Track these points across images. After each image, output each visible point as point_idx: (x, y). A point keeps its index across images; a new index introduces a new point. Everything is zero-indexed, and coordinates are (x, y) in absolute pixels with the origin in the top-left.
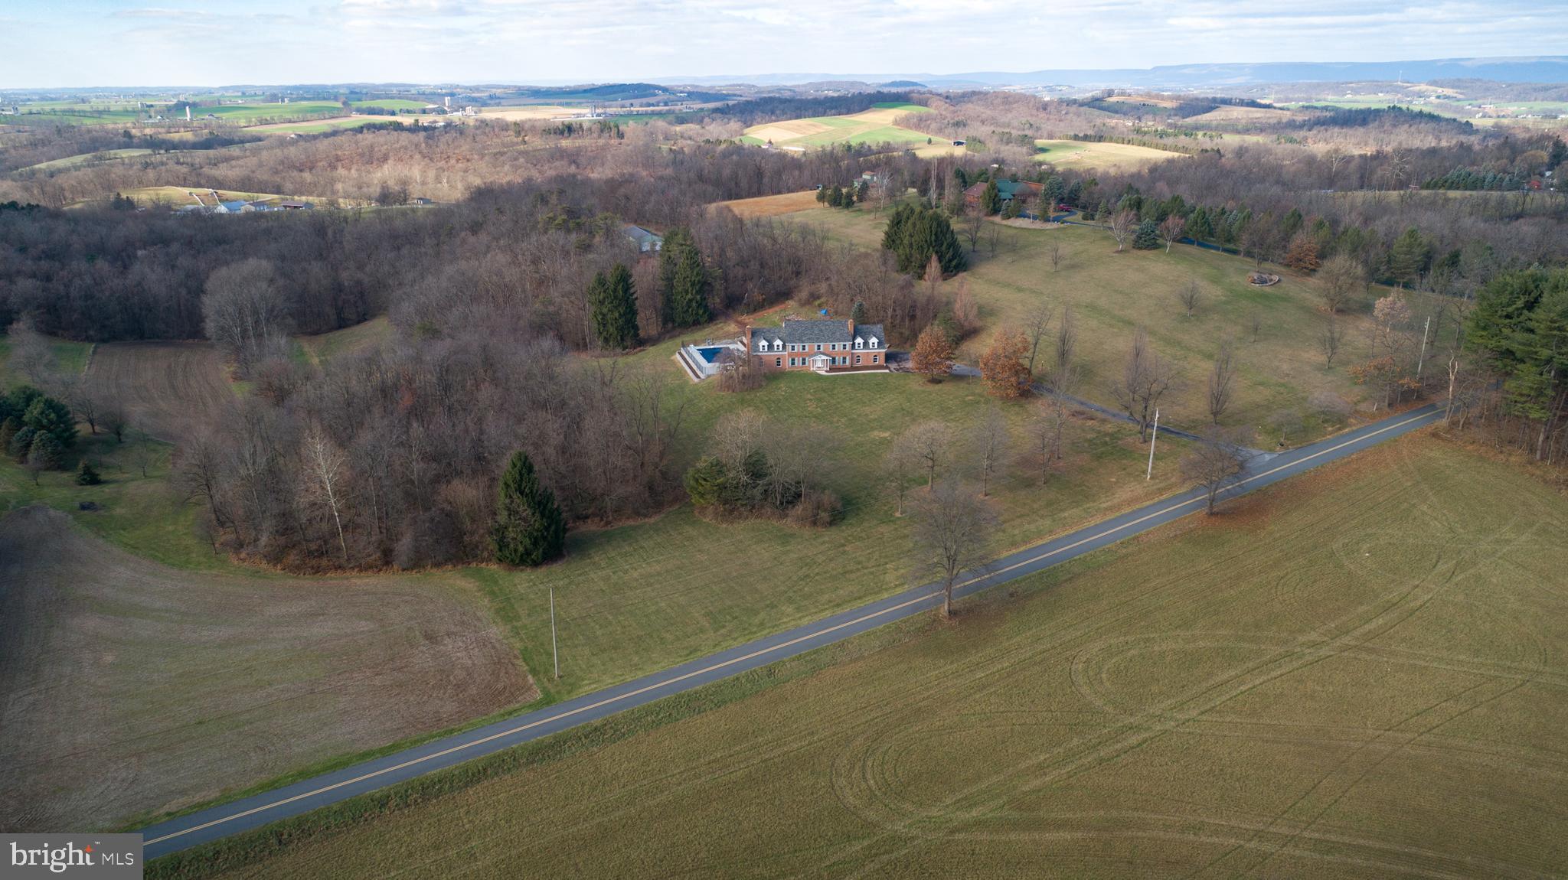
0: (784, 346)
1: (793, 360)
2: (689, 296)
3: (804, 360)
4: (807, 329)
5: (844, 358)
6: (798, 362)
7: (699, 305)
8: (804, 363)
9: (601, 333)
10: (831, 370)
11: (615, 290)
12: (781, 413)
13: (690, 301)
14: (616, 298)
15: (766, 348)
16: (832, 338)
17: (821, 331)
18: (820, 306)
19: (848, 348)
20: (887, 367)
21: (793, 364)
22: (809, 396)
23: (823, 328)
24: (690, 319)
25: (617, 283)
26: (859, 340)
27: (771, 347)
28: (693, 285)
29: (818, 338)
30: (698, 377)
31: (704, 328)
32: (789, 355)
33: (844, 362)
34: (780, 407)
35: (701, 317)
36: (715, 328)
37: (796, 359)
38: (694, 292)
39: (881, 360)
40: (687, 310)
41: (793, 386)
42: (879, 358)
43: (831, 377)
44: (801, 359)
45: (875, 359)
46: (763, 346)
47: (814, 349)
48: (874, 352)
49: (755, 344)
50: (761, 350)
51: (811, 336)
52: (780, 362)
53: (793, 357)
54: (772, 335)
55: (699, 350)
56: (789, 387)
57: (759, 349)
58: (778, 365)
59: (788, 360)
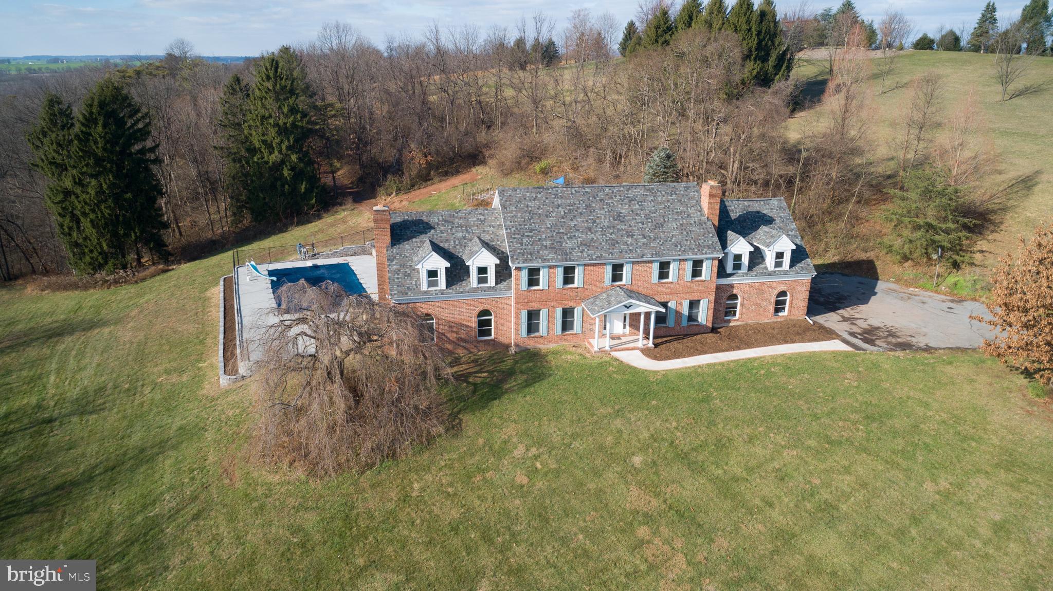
0: (503, 273)
1: (533, 316)
2: (275, 157)
3: (567, 314)
4: (572, 212)
5: (694, 305)
6: (549, 322)
8: (567, 324)
10: (663, 345)
11: (84, 138)
13: (279, 165)
14: (89, 154)
15: (442, 278)
16: (658, 242)
17: (619, 217)
19: (709, 269)
20: (824, 330)
21: (532, 327)
22: (636, 498)
23: (625, 209)
25: (90, 121)
26: (736, 246)
27: (456, 273)
28: (282, 131)
30: (230, 369)
32: (521, 301)
33: (692, 317)
36: (329, 220)
37: (543, 314)
39: (796, 308)
42: (791, 301)
43: (682, 375)
44: (559, 312)
45: (779, 306)
46: (432, 274)
47: (602, 280)
48: (779, 283)
49: (403, 266)
50: (424, 287)
51: (590, 236)
52: (488, 322)
53: (534, 306)
54: (460, 235)
55: (271, 273)
56: (540, 442)
57: (418, 285)
58: (481, 333)
59: (518, 316)
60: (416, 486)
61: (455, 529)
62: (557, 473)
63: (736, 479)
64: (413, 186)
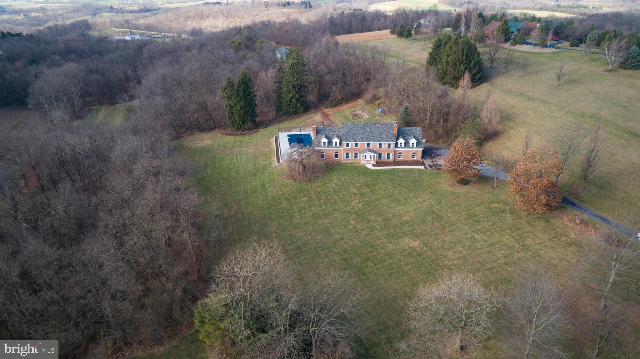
0: (341, 143)
1: (347, 154)
2: (291, 95)
3: (356, 154)
4: (360, 130)
5: (389, 154)
6: (352, 156)
7: (298, 101)
8: (356, 157)
9: (230, 119)
10: (378, 164)
11: (238, 90)
12: (329, 206)
13: (292, 98)
14: (238, 95)
15: (327, 144)
16: (379, 138)
17: (371, 132)
18: (379, 105)
19: (392, 146)
20: (423, 164)
21: (347, 157)
22: (355, 191)
23: (373, 130)
24: (291, 110)
25: (239, 85)
26: (401, 141)
27: (330, 143)
28: (294, 87)
29: (368, 138)
31: (300, 116)
32: (345, 150)
33: (388, 157)
34: (328, 200)
35: (299, 109)
36: (307, 117)
37: (350, 154)
38: (294, 92)
39: (418, 157)
40: (290, 104)
41: (343, 178)
42: (417, 155)
43: (377, 170)
44: (354, 154)
45: (414, 156)
46: (324, 143)
47: (364, 147)
48: (413, 150)
49: (319, 139)
50: (322, 145)
51: (363, 136)
52: (337, 155)
53: (348, 152)
54: (332, 133)
55: (288, 136)
56: (340, 180)
57: (321, 145)
58: (336, 157)
59: (344, 154)
60: (314, 185)
61: (319, 192)
62: (341, 185)
63: (375, 190)
64: (336, 105)
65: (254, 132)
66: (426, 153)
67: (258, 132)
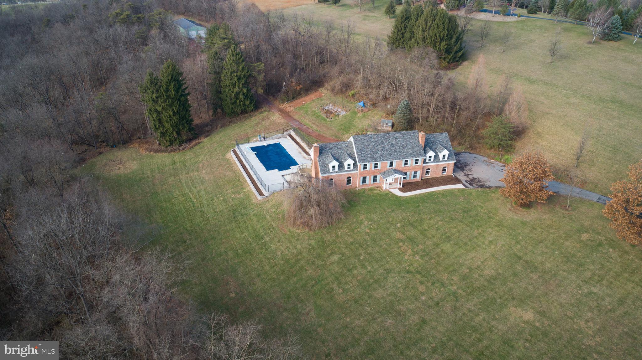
0: (355, 166)
1: (364, 178)
2: (237, 89)
3: (375, 177)
4: (377, 144)
5: (415, 173)
6: (369, 180)
7: (246, 96)
8: (375, 180)
9: (157, 129)
10: (407, 186)
12: (375, 265)
13: (238, 93)
14: (168, 97)
15: (336, 168)
16: (405, 155)
17: (392, 145)
18: (353, 96)
19: (420, 162)
20: (457, 180)
21: (364, 182)
22: (399, 235)
23: (393, 142)
24: (239, 110)
26: (431, 154)
27: (341, 166)
28: (239, 79)
29: (390, 155)
30: (261, 194)
31: (251, 116)
32: (361, 174)
33: (415, 176)
34: (370, 254)
35: (248, 106)
36: (260, 116)
37: (368, 178)
38: (241, 86)
39: (449, 172)
40: (236, 102)
41: (374, 217)
42: (448, 170)
43: (411, 198)
44: (372, 177)
45: (444, 171)
46: (334, 167)
47: (387, 167)
48: (444, 164)
49: (323, 163)
50: (331, 171)
51: (383, 152)
52: (350, 180)
53: (364, 176)
54: (340, 151)
56: (371, 220)
57: (329, 170)
58: (348, 184)
59: (360, 178)
60: (339, 233)
61: (352, 244)
62: (377, 229)
63: (425, 230)
65: (195, 145)
66: (459, 166)
67: (201, 145)
